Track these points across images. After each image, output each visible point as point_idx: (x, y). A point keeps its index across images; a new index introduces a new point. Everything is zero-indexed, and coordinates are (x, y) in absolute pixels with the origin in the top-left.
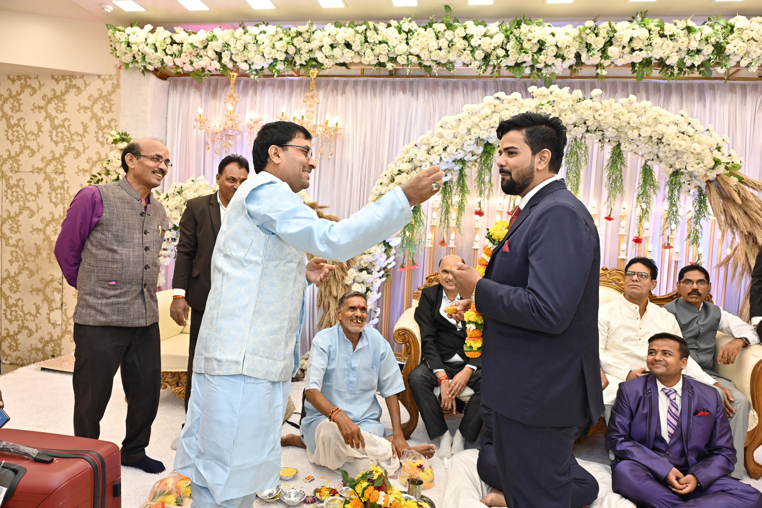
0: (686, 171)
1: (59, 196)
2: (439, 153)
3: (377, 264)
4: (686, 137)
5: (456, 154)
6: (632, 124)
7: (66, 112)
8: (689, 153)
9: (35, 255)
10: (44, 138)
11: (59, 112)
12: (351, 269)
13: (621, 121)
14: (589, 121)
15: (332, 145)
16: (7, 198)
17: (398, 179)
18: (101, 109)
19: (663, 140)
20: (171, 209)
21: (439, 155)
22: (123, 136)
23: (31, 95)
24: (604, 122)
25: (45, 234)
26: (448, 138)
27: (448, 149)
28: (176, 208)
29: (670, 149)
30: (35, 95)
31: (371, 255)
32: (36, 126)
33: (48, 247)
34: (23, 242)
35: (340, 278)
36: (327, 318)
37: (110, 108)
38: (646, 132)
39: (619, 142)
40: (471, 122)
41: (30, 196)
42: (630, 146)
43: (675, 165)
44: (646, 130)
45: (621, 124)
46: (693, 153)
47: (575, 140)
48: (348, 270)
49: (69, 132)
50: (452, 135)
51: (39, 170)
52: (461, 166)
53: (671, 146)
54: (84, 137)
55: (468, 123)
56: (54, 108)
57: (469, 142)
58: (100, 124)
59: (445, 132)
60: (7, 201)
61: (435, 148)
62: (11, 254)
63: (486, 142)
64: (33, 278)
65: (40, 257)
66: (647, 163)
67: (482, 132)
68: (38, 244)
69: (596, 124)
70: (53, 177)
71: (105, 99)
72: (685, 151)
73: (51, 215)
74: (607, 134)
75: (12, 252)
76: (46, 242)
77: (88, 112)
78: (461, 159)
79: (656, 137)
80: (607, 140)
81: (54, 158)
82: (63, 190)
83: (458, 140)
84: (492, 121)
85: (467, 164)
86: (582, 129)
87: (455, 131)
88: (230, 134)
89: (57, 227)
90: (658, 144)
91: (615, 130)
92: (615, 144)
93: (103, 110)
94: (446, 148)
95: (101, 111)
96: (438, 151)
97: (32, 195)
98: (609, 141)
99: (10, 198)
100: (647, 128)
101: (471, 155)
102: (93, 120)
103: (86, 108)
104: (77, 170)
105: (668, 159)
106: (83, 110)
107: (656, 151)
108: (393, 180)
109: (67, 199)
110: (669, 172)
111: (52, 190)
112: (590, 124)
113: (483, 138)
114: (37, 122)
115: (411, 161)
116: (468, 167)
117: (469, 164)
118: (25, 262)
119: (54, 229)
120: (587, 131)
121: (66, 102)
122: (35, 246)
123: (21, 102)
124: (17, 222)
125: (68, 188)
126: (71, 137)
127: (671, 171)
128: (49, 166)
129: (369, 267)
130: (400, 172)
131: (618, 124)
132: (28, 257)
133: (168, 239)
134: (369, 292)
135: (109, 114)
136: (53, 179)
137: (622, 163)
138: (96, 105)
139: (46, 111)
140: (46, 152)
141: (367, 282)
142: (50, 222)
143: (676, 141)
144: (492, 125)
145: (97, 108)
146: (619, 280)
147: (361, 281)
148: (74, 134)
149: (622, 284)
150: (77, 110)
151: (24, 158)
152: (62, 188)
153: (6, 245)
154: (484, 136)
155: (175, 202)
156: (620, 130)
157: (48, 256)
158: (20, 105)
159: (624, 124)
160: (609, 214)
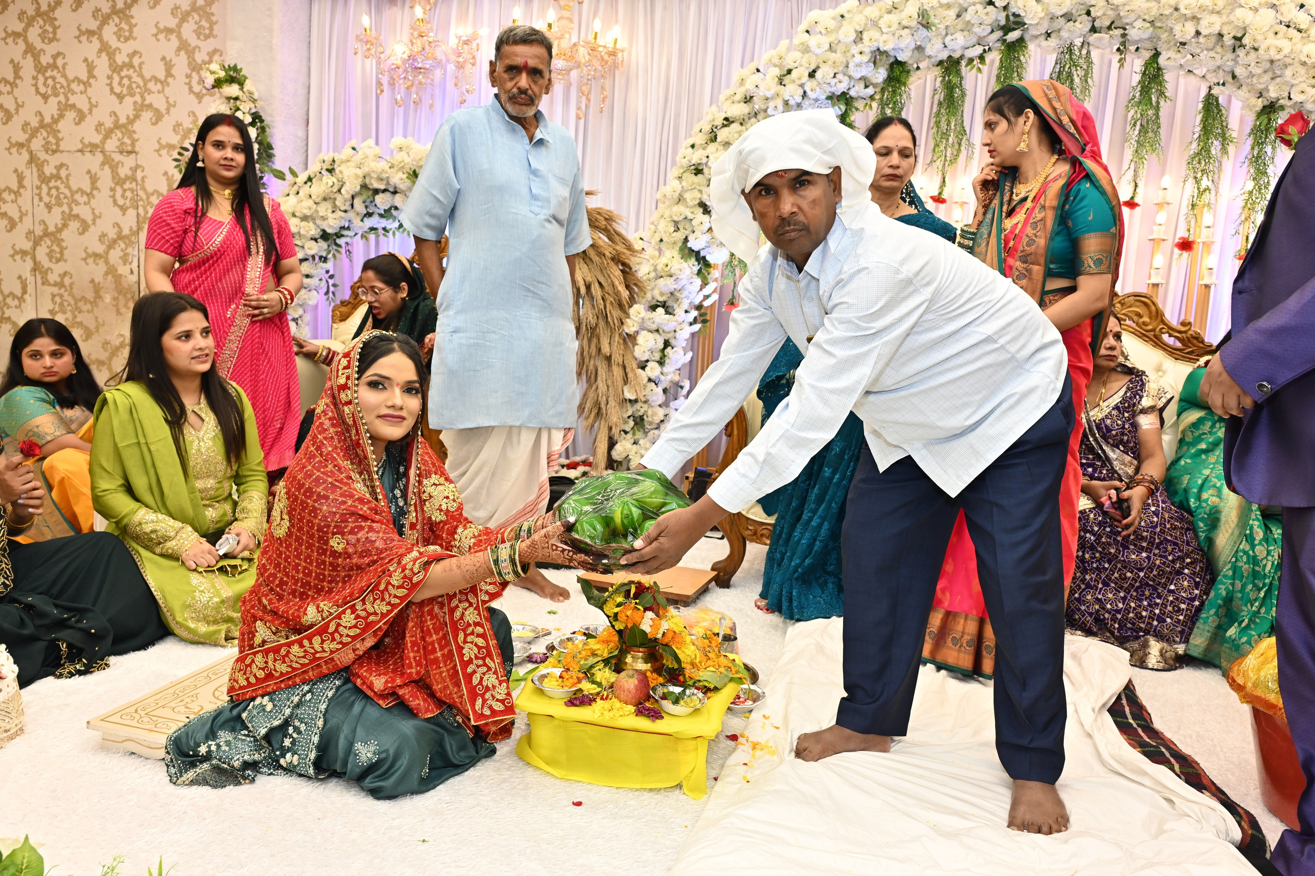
0: (1289, 103)
1: (128, 194)
2: (799, 82)
3: (683, 296)
4: (1292, 32)
5: (833, 84)
6: (1183, 10)
7: (135, 39)
8: (1296, 64)
9: (92, 300)
10: (99, 89)
11: (122, 39)
12: (635, 306)
13: (1161, 5)
14: (1097, 8)
15: (608, 83)
16: (41, 199)
17: (723, 134)
18: (195, 31)
19: (1245, 41)
20: (317, 201)
21: (802, 86)
22: (232, 73)
23: (74, 11)
24: (1127, 8)
25: (107, 262)
26: (818, 51)
27: (818, 75)
28: (325, 199)
29: (1258, 57)
30: (80, 9)
31: (672, 279)
32: (84, 66)
33: (114, 286)
34: (71, 278)
35: (616, 322)
36: (591, 395)
37: (211, 29)
38: (1210, 24)
39: (1156, 49)
40: (864, 18)
41: (79, 194)
42: (1179, 55)
43: (1267, 90)
44: (1211, 21)
45: (1161, 12)
46: (1304, 64)
47: (1070, 50)
48: (630, 307)
49: (141, 75)
50: (828, 46)
51: (93, 148)
52: (843, 108)
53: (1261, 51)
54: (168, 85)
55: (857, 21)
56: (114, 33)
57: (858, 58)
58: (194, 60)
59: (813, 41)
60: (42, 204)
61: (793, 72)
62: (53, 300)
63: (892, 60)
64: (90, 341)
65: (100, 304)
66: (1212, 92)
67: (885, 37)
68: (97, 281)
69: (1110, 13)
70: (116, 160)
71: (201, 13)
72: (1288, 61)
73: (116, 229)
74: (1133, 34)
75: (53, 296)
76: (110, 277)
77: (173, 37)
78: (844, 94)
79: (1231, 35)
80: (1132, 48)
81: (117, 126)
82: (134, 184)
83: (837, 57)
84: (904, 14)
85: (856, 104)
86: (1083, 25)
87: (832, 38)
88: (419, 65)
89: (128, 251)
90: (1234, 50)
91: (1148, 25)
92: (1147, 55)
93: (198, 33)
94: (814, 71)
95: (194, 35)
96: (799, 79)
97: (83, 192)
98: (1137, 49)
99: (46, 199)
100: (1215, 18)
101: (862, 85)
102: (182, 53)
103: (169, 31)
104: (157, 147)
105: (1254, 80)
106: (163, 35)
107: (1230, 63)
108: (714, 139)
109: (142, 199)
110: (1254, 106)
111: (117, 184)
112: (1099, 14)
113: (885, 48)
114: (86, 60)
115: (748, 100)
116: (857, 109)
117: (860, 104)
118: (76, 313)
119: (122, 254)
120: (1094, 30)
121: (133, 21)
122: (92, 285)
123: (57, 23)
124: (59, 242)
125: (143, 179)
126: (145, 85)
127: (1259, 104)
128: (108, 141)
129: (669, 303)
130: (728, 121)
131: (1154, 12)
132: (80, 304)
133: (313, 257)
134: (669, 348)
135: (208, 40)
136: (118, 163)
137: (1161, 94)
138: (185, 24)
139: (100, 39)
140: (102, 115)
141: (666, 329)
142: (114, 242)
143: (1271, 40)
144: (905, 23)
145: (188, 30)
146: (1139, 316)
147: (654, 327)
148: (150, 80)
149: (1145, 324)
150: (153, 35)
151: (66, 126)
152: (133, 179)
153: (43, 283)
154: (888, 46)
155: (323, 188)
156: (1158, 24)
157: (114, 303)
158: (55, 29)
159: (1167, 12)
160: (1131, 195)
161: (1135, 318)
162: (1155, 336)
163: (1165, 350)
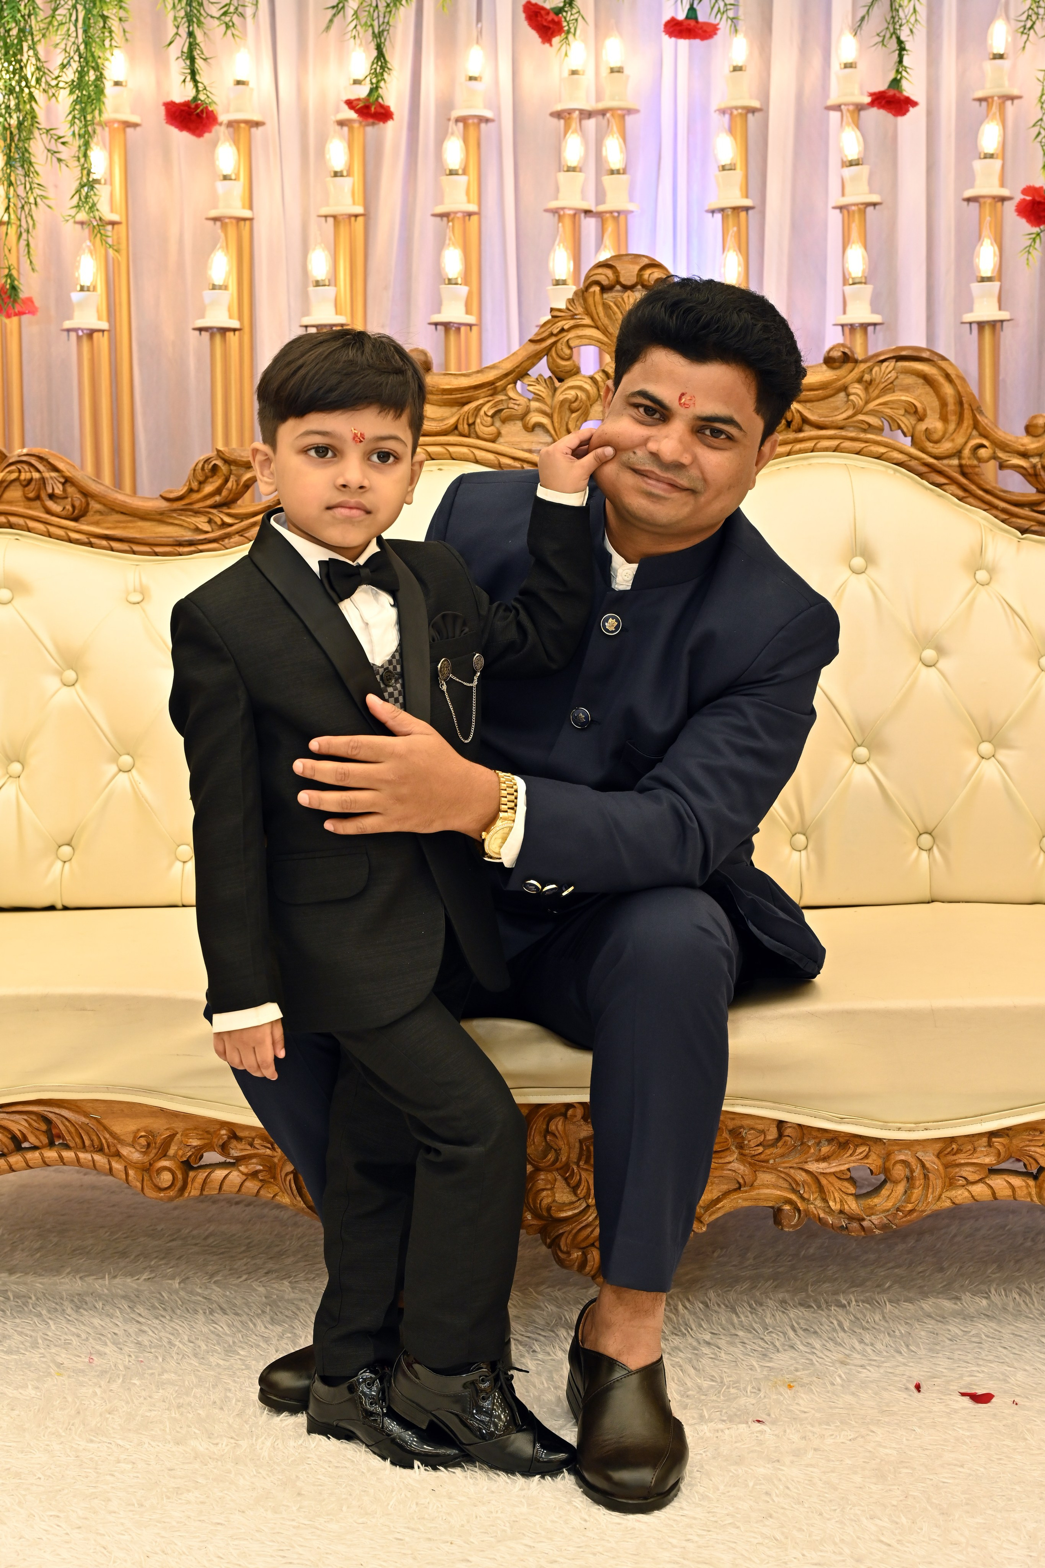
160: (892, 75)
161: (907, 422)
162: (963, 470)
163: (990, 507)
